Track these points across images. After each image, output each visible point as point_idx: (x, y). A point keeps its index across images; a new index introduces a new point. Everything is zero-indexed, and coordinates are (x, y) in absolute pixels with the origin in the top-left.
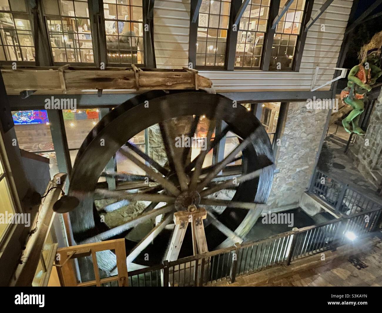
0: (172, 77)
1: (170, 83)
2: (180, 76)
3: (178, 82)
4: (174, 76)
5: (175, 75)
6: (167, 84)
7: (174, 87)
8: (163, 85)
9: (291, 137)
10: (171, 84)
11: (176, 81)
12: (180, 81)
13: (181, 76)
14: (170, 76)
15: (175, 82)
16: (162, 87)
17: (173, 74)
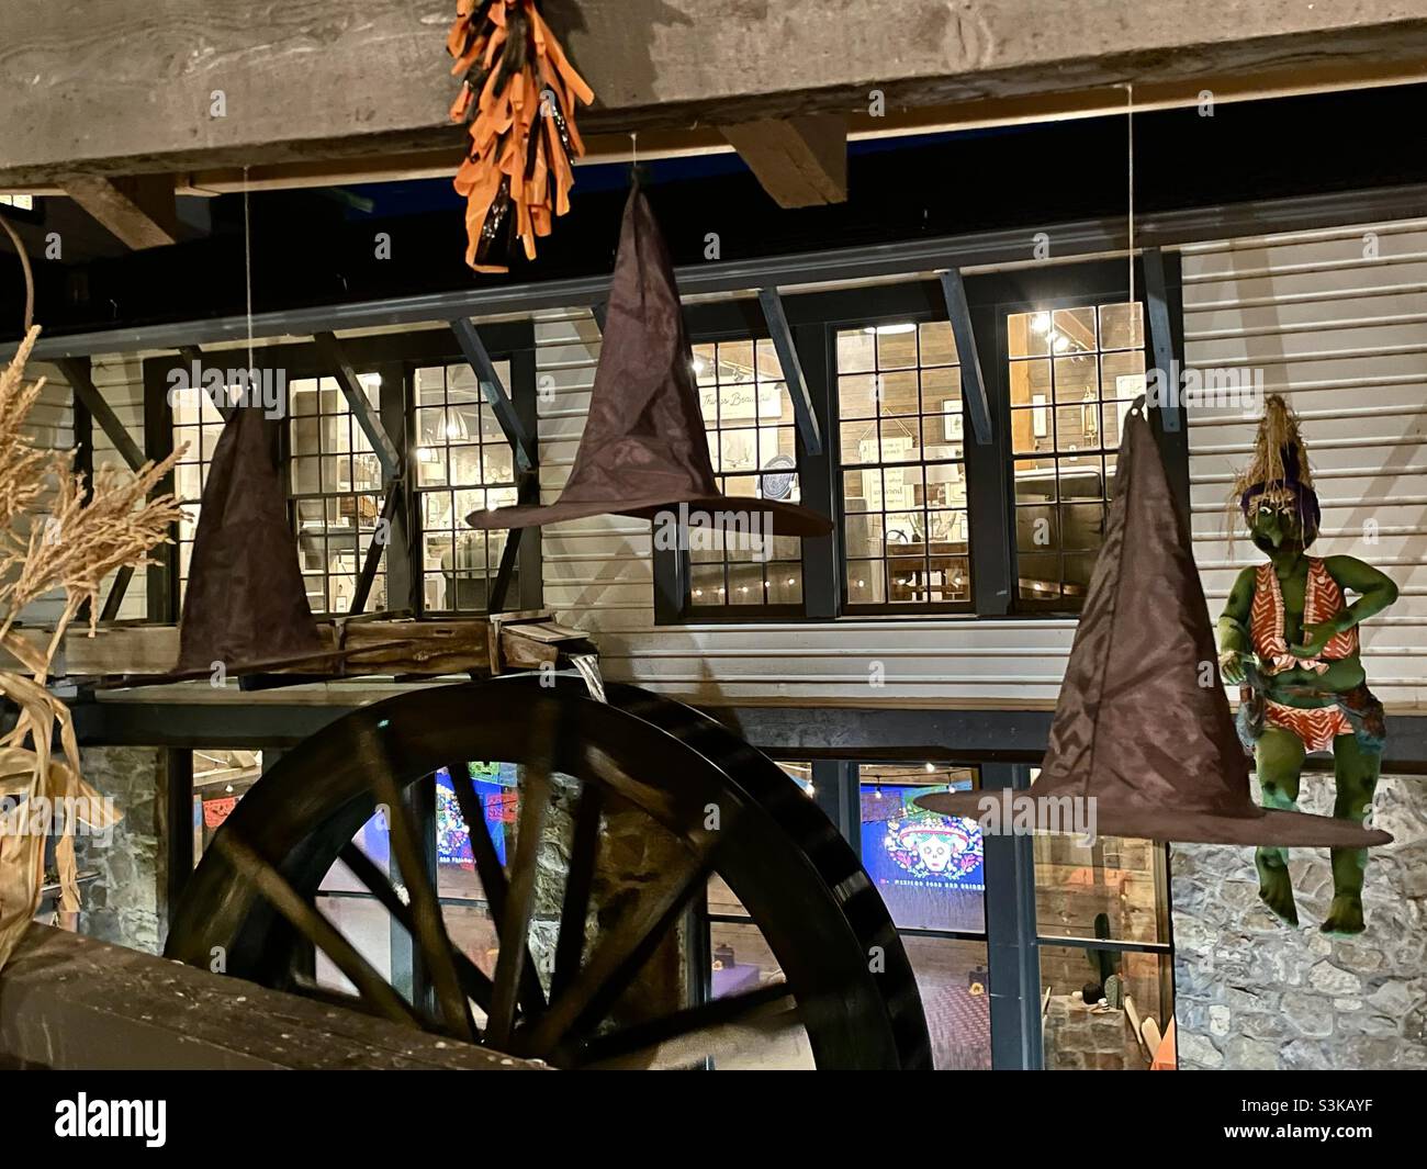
0: (429, 636)
1: (423, 655)
2: (450, 632)
3: (446, 652)
4: (435, 635)
5: (438, 632)
6: (415, 657)
7: (433, 666)
8: (405, 660)
9: (1241, 981)
10: (426, 657)
11: (441, 649)
12: (449, 649)
13: (453, 635)
14: (422, 636)
15: (437, 650)
16: (403, 666)
17: (432, 627)
